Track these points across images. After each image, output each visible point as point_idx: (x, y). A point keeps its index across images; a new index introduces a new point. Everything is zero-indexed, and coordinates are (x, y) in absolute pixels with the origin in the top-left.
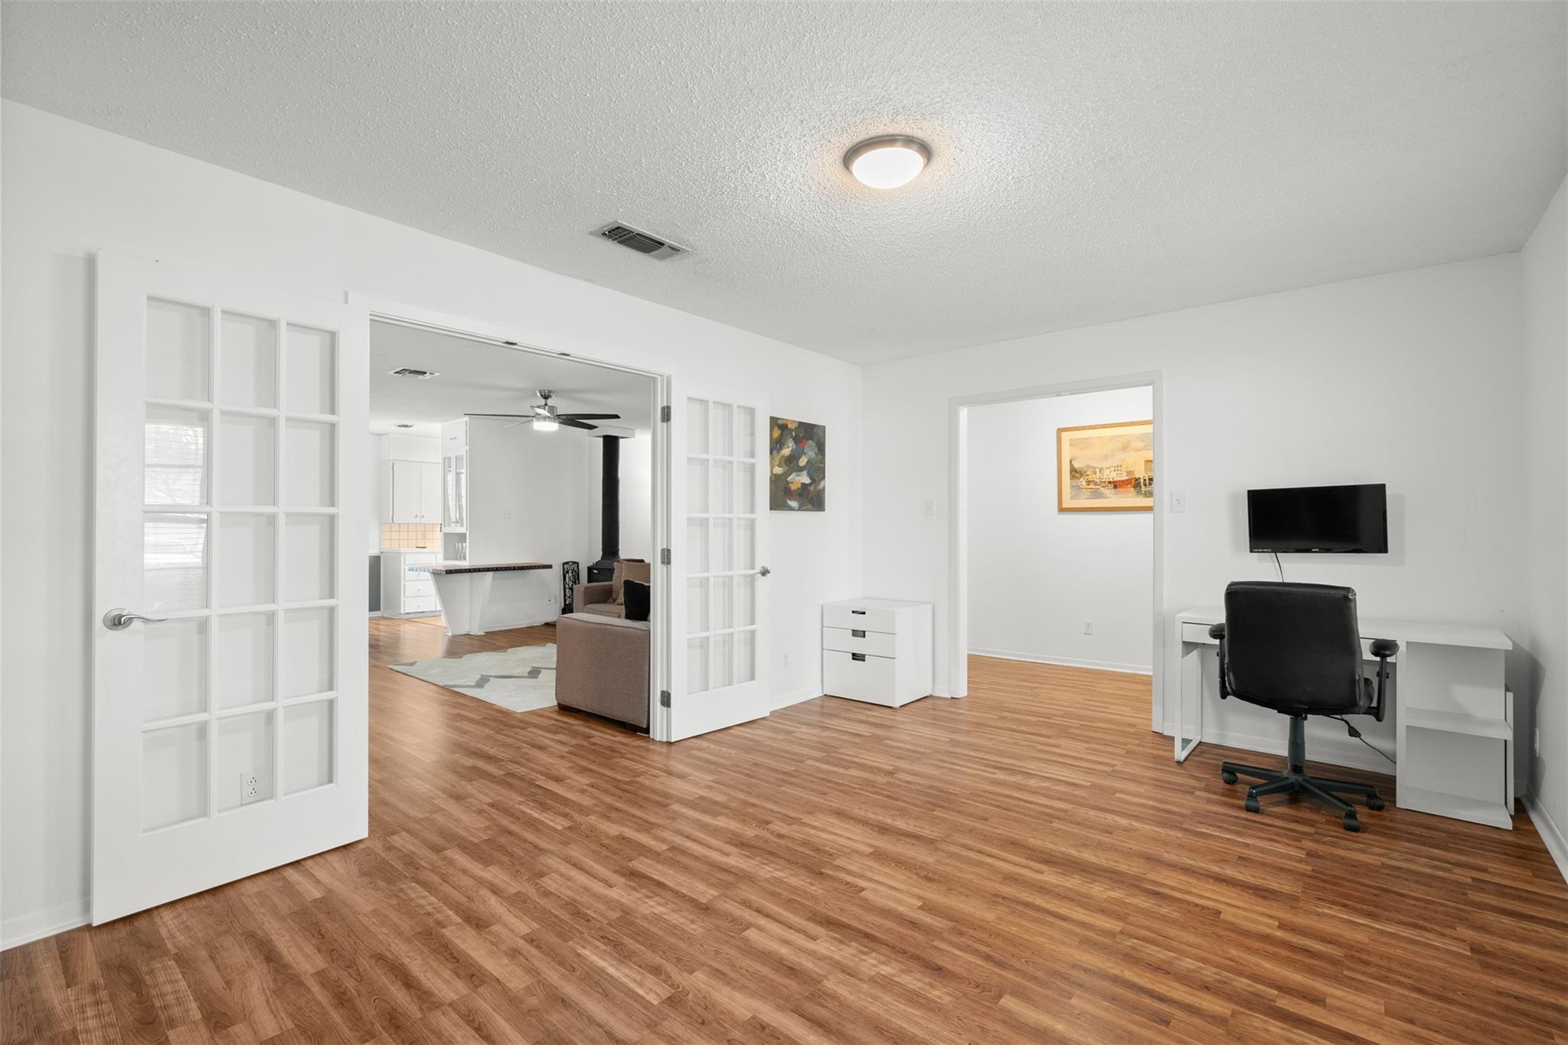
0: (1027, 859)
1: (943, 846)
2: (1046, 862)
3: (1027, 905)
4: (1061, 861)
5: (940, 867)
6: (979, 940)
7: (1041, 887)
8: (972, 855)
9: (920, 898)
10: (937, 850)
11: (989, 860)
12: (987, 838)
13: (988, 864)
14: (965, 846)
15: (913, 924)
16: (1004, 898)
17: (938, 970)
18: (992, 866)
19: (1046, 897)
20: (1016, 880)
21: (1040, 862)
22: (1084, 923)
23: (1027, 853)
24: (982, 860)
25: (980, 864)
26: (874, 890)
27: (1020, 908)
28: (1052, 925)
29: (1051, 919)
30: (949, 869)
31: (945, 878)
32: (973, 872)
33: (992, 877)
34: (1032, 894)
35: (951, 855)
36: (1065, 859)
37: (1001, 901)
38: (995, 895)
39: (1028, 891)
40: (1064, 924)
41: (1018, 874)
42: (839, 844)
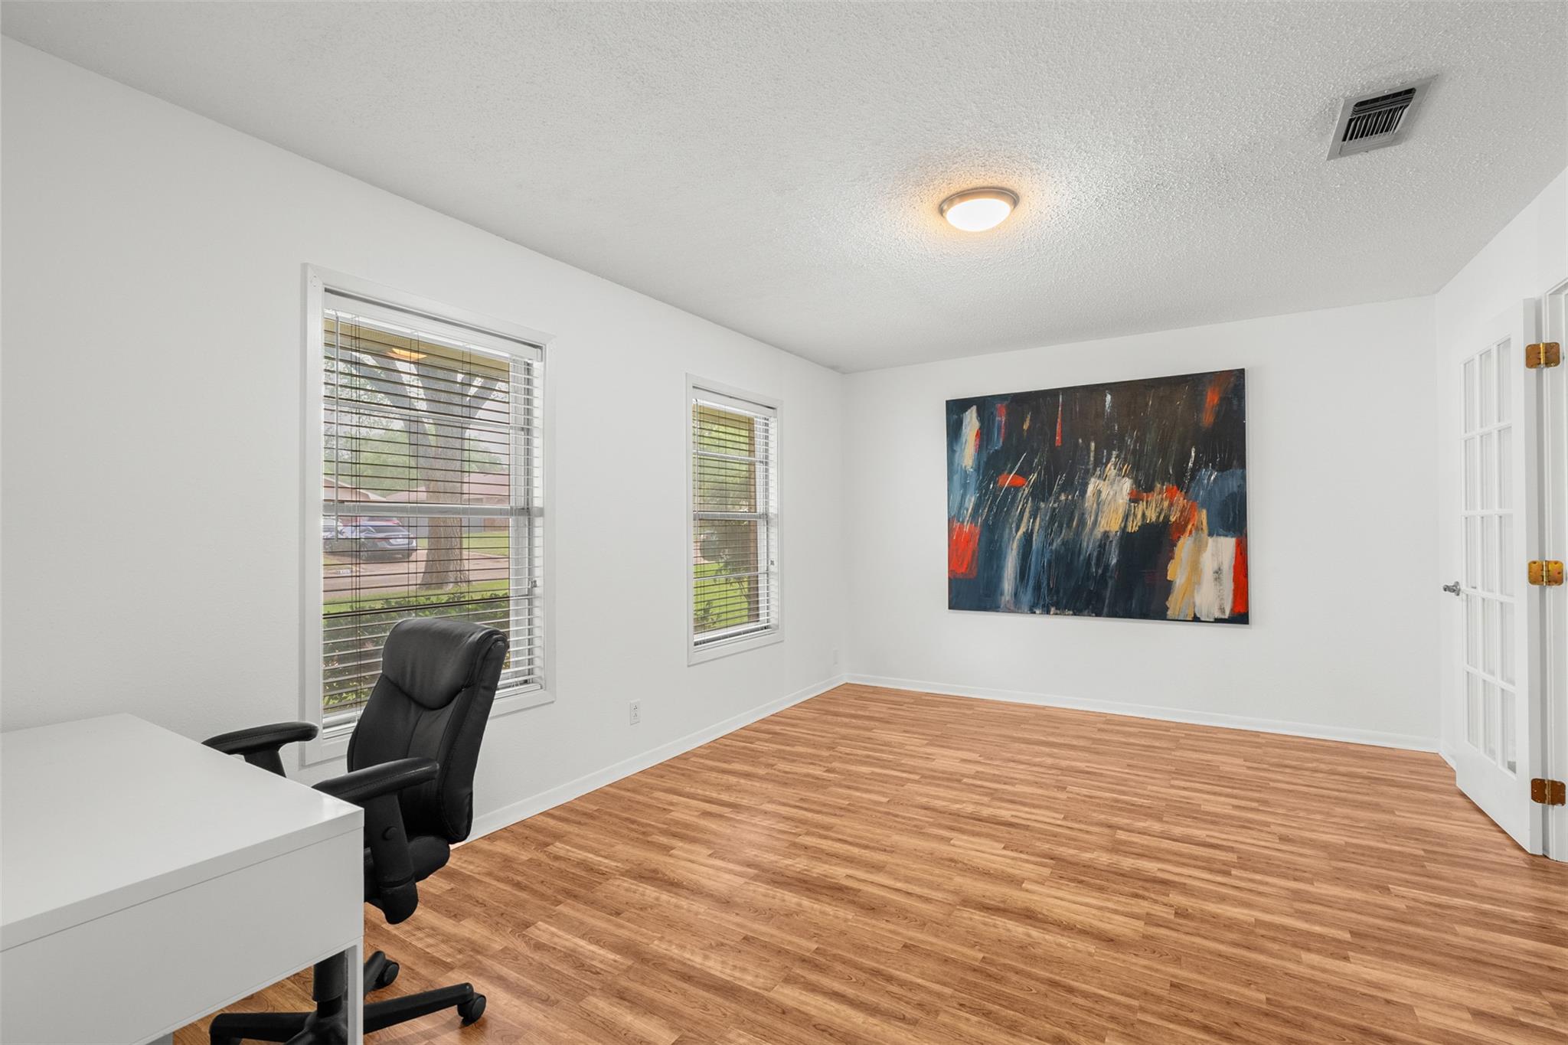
0: (860, 890)
1: (951, 898)
2: (841, 889)
3: (866, 847)
4: (824, 891)
5: (946, 873)
6: (903, 824)
7: (852, 862)
8: (917, 890)
9: (954, 846)
10: (955, 893)
11: (899, 885)
12: (903, 914)
13: (900, 881)
14: (927, 900)
15: (952, 829)
16: (885, 850)
17: (926, 808)
18: (896, 879)
19: (849, 854)
20: (873, 867)
21: (847, 888)
22: (825, 838)
23: (859, 897)
24: (907, 884)
25: (908, 880)
26: (997, 849)
27: (872, 844)
28: (851, 836)
29: (850, 839)
30: (937, 871)
31: (939, 863)
32: (913, 871)
33: (894, 867)
34: (860, 856)
35: (938, 887)
36: (817, 893)
37: (887, 849)
38: (892, 852)
39: (864, 859)
40: (840, 837)
41: (871, 873)
42: (1063, 890)
